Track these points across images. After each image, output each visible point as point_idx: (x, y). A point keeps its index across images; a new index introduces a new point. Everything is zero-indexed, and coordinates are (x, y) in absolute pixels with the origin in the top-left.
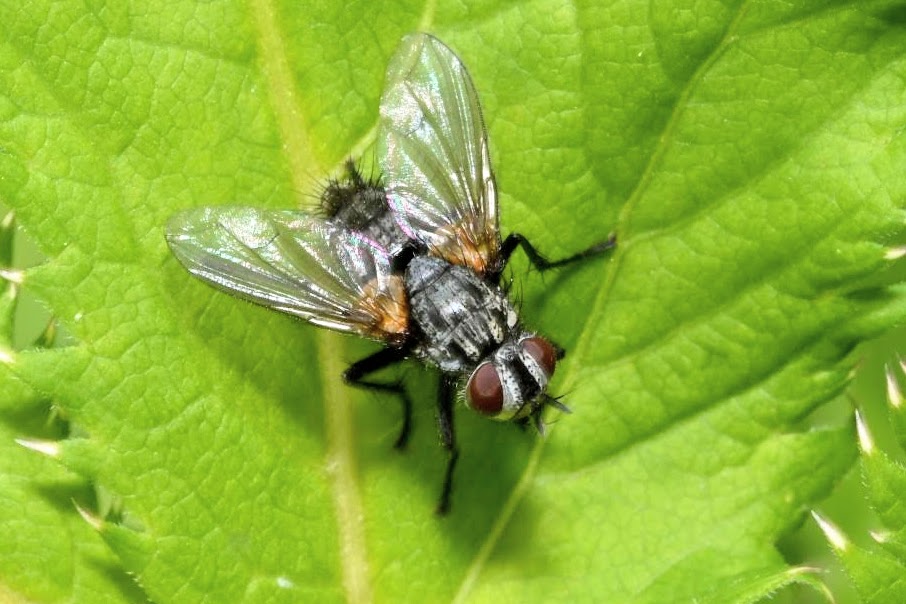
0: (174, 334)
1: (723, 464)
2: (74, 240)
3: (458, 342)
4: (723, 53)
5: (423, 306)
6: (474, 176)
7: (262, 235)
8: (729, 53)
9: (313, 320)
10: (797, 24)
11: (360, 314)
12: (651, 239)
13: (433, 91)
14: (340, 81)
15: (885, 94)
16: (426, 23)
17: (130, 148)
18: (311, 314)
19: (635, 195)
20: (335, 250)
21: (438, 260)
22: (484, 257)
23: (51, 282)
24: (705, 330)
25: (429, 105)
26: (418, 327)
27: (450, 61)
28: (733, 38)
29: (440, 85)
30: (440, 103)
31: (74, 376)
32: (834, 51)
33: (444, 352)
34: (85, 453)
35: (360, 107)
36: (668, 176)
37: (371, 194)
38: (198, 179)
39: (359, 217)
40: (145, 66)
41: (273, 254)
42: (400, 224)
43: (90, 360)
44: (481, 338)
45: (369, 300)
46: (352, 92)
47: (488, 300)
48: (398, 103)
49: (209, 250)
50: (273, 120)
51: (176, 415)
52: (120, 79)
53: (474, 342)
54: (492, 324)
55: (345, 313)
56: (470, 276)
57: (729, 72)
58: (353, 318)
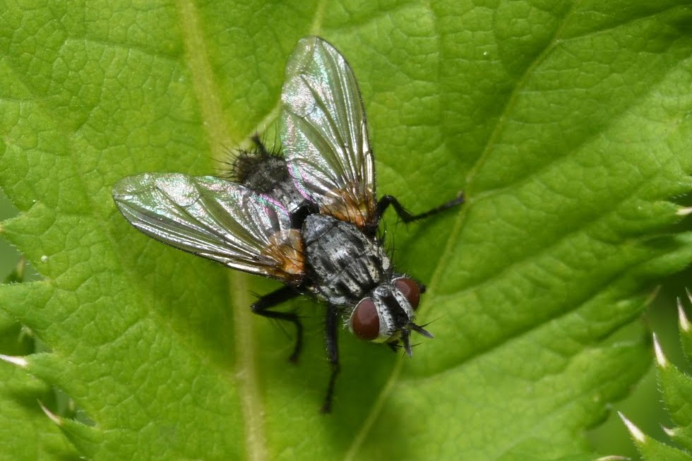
0: (118, 271)
1: (546, 371)
2: (41, 198)
3: (345, 282)
4: (550, 53)
5: (317, 253)
6: (356, 151)
7: (189, 196)
8: (556, 53)
9: (230, 264)
10: (610, 31)
11: (267, 259)
12: (491, 197)
13: (324, 83)
14: (249, 72)
15: (677, 86)
16: (316, 28)
17: (85, 126)
18: (228, 259)
19: (479, 163)
20: (247, 208)
21: (329, 217)
22: (363, 214)
23: (23, 231)
24: (533, 268)
25: (320, 94)
26: (313, 270)
27: (337, 58)
28: (558, 41)
29: (329, 78)
30: (329, 92)
31: (39, 304)
32: (638, 51)
33: (333, 290)
34: (48, 364)
35: (264, 94)
36: (505, 148)
37: (274, 163)
38: (137, 149)
39: (265, 181)
40: (97, 61)
41: (198, 211)
42: (298, 188)
43: (52, 292)
44: (363, 279)
45: (273, 248)
46: (258, 81)
47: (367, 248)
48: (296, 93)
49: (148, 208)
50: (196, 102)
51: (121, 334)
52: (77, 71)
53: (358, 283)
54: (371, 268)
55: (255, 258)
56: (353, 230)
57: (555, 68)
58: (261, 262)
